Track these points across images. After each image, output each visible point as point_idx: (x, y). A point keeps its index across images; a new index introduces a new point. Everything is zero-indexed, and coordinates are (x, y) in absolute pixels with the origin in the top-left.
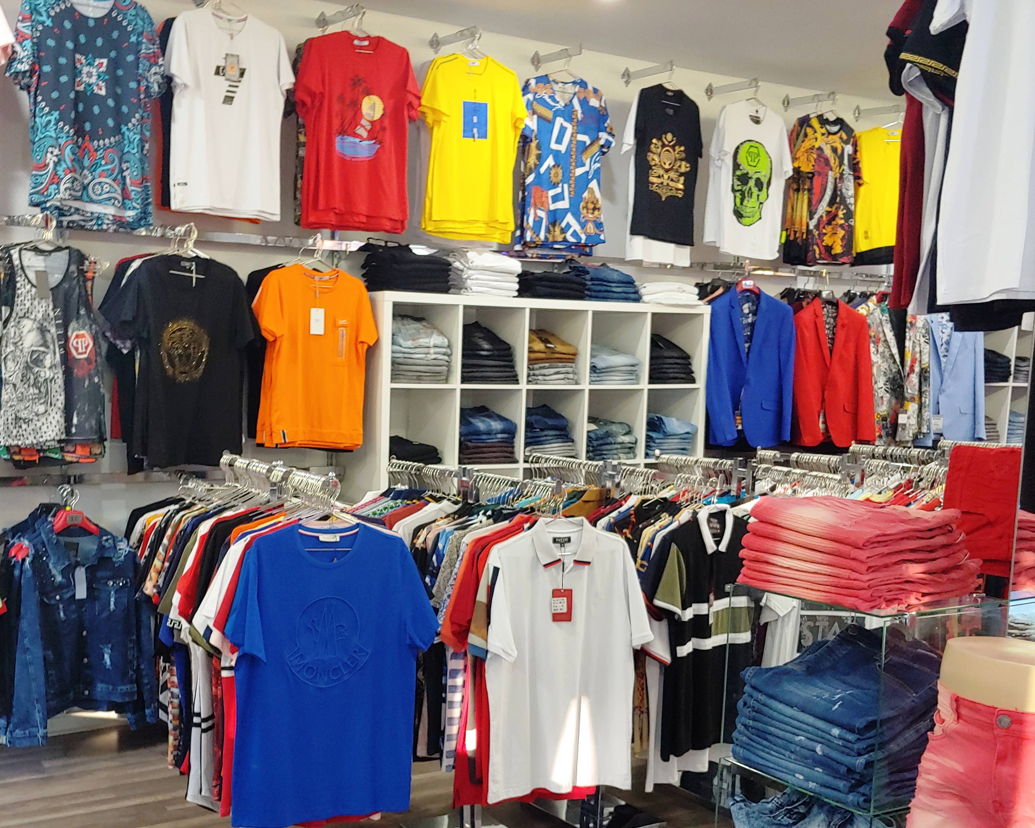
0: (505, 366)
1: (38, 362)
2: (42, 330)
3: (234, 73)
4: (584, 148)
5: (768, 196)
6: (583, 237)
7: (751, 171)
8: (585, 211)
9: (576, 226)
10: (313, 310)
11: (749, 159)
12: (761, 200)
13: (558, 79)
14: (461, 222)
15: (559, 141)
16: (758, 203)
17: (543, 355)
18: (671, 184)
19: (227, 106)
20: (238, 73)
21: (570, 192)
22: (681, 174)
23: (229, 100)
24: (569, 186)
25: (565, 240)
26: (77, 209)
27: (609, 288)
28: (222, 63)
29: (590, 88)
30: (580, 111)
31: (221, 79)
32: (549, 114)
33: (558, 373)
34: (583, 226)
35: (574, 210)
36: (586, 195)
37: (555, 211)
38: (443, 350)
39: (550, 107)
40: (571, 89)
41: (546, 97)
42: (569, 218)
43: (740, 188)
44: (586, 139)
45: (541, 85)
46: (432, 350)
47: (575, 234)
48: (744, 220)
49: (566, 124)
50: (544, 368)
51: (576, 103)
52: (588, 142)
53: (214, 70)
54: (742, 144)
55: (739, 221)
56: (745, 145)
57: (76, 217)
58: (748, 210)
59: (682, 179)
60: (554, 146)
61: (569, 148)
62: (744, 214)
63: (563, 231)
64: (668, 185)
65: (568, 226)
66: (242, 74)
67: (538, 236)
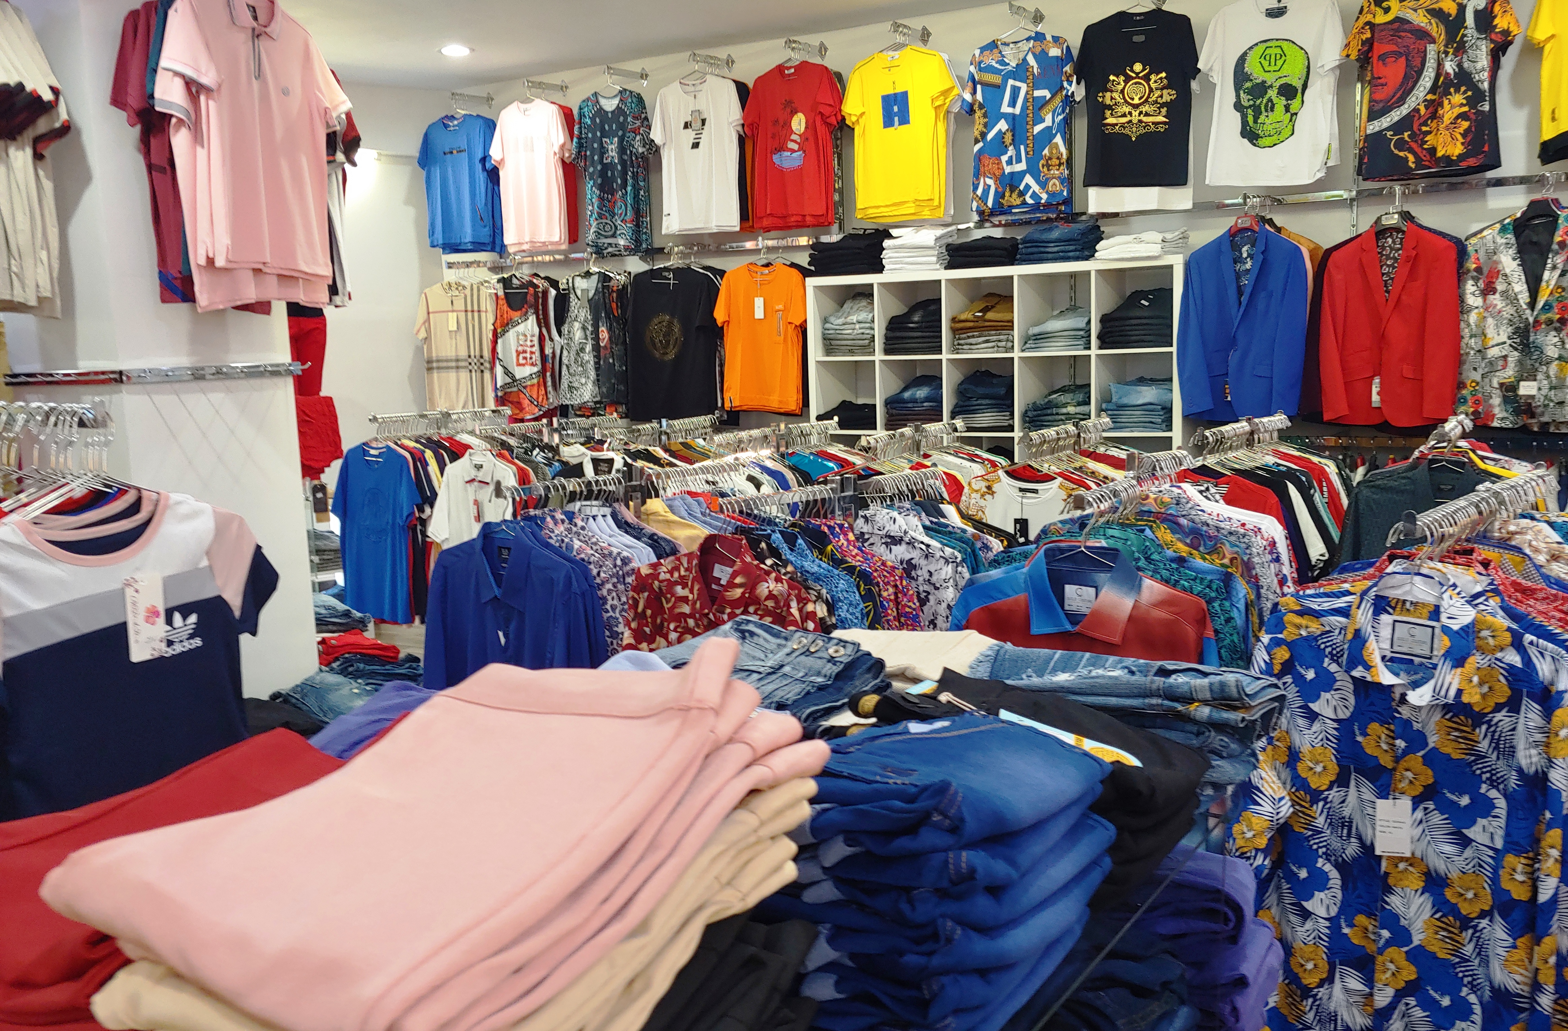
0: (933, 337)
1: (582, 350)
2: (584, 328)
3: (697, 124)
4: (1043, 104)
5: (1303, 101)
6: (1044, 196)
7: (1269, 78)
8: (1045, 169)
9: (1035, 187)
10: (756, 299)
11: (1266, 64)
12: (1293, 110)
13: (1007, 40)
14: (887, 206)
15: (1013, 104)
16: (1289, 115)
17: (971, 324)
18: (1145, 119)
19: (695, 150)
20: (700, 123)
21: (1027, 153)
22: (1163, 105)
23: (696, 145)
24: (1027, 146)
25: (1024, 203)
26: (610, 244)
27: (1042, 249)
28: (689, 119)
29: (1049, 38)
30: (1036, 66)
31: (689, 131)
32: (996, 79)
33: (987, 341)
34: (1043, 185)
35: (1032, 170)
36: (1046, 152)
37: (1012, 174)
38: (868, 325)
39: (997, 72)
40: (1026, 46)
41: (994, 63)
42: (1028, 179)
43: (1251, 103)
44: (1046, 93)
45: (987, 53)
46: (857, 326)
47: (1034, 195)
48: (1261, 142)
49: (1018, 84)
50: (973, 337)
51: (1031, 59)
52: (1049, 96)
53: (682, 125)
54: (1251, 48)
55: (1254, 145)
56: (1256, 49)
57: (610, 250)
58: (1268, 128)
59: (1164, 111)
60: (1005, 109)
61: (1024, 108)
62: (1261, 134)
63: (1022, 194)
64: (1140, 121)
65: (1028, 187)
66: (703, 122)
67: (986, 204)
